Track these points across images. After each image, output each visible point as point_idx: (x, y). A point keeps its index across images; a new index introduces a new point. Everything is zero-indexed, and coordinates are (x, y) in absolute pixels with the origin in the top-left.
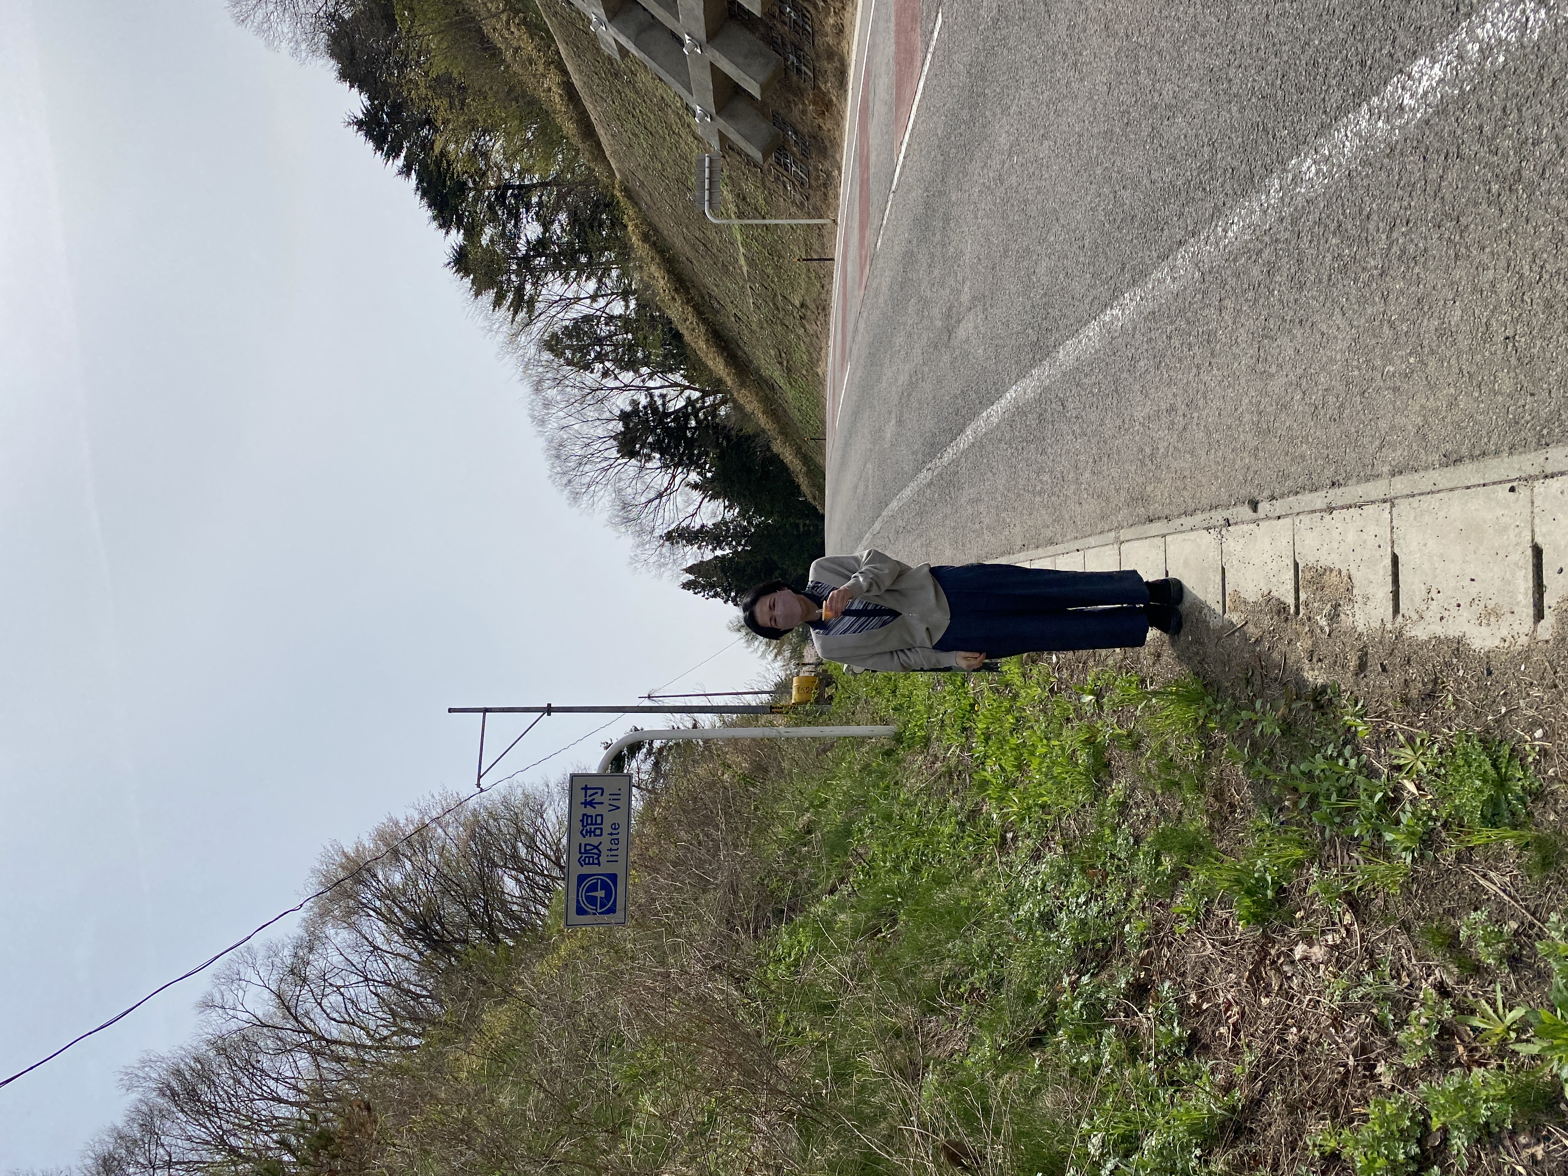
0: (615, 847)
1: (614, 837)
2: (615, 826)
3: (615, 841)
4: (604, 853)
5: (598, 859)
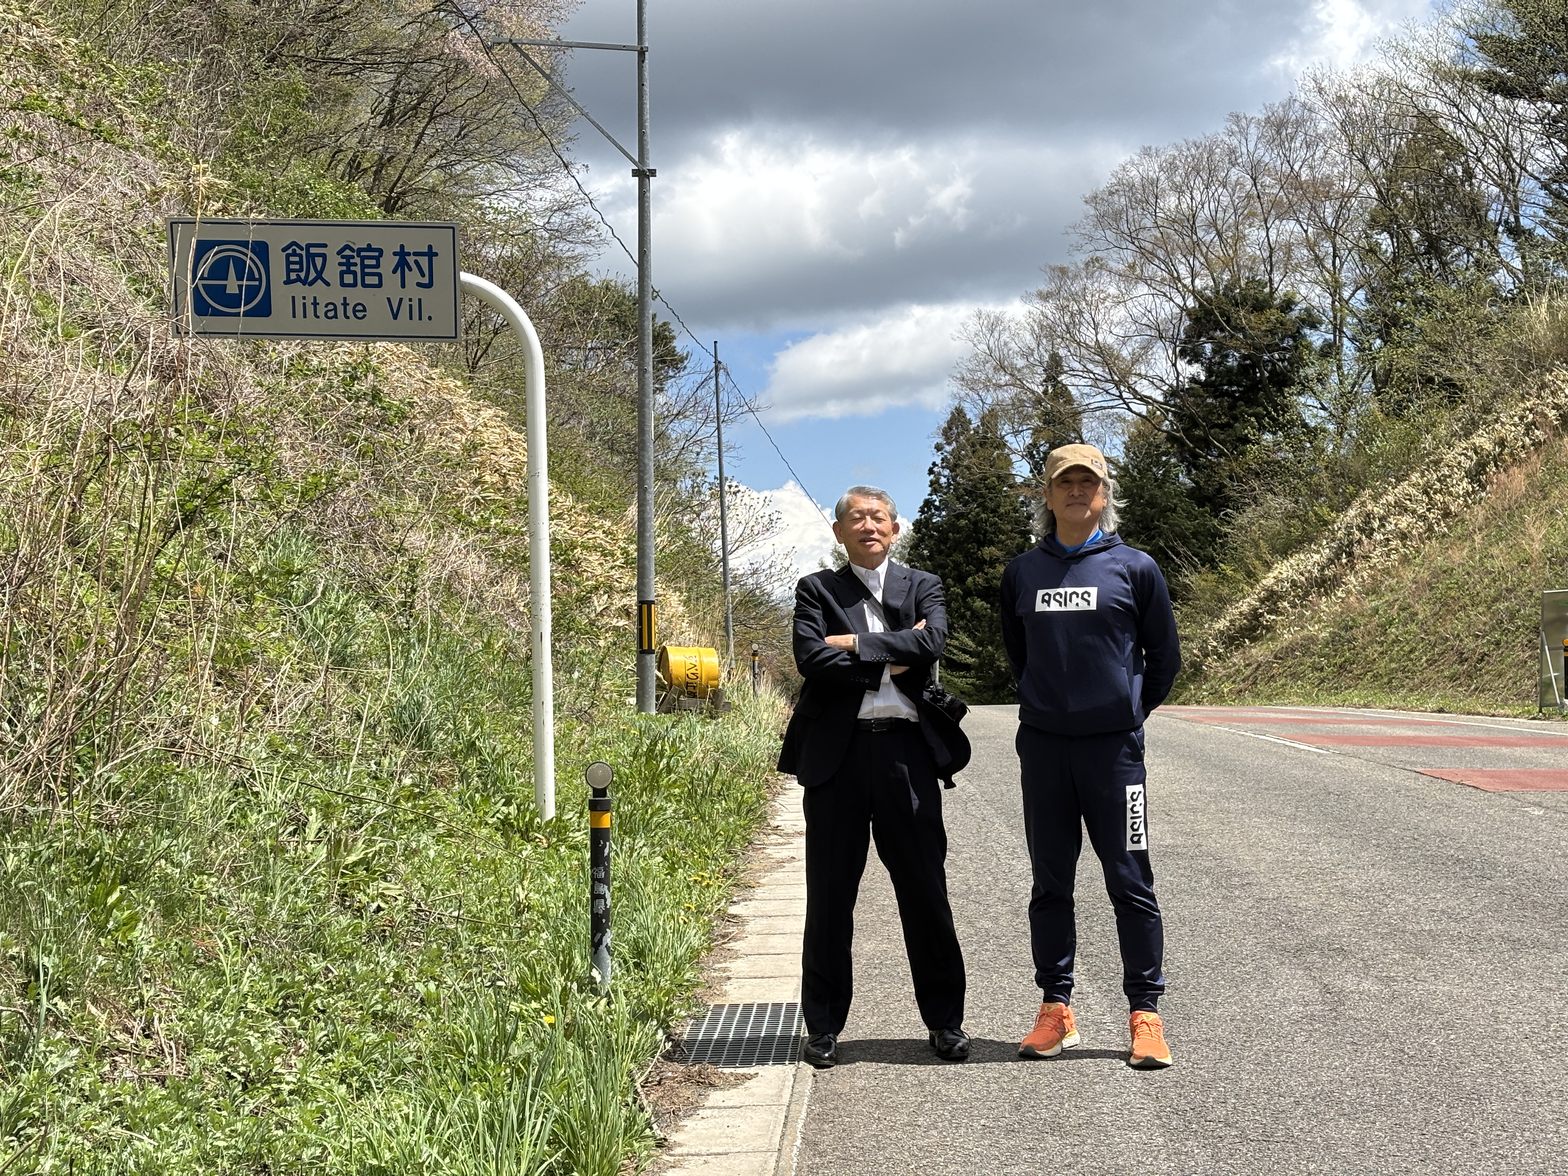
0: (321, 310)
1: (340, 309)
2: (360, 311)
3: (332, 313)
4: (310, 292)
5: (299, 279)
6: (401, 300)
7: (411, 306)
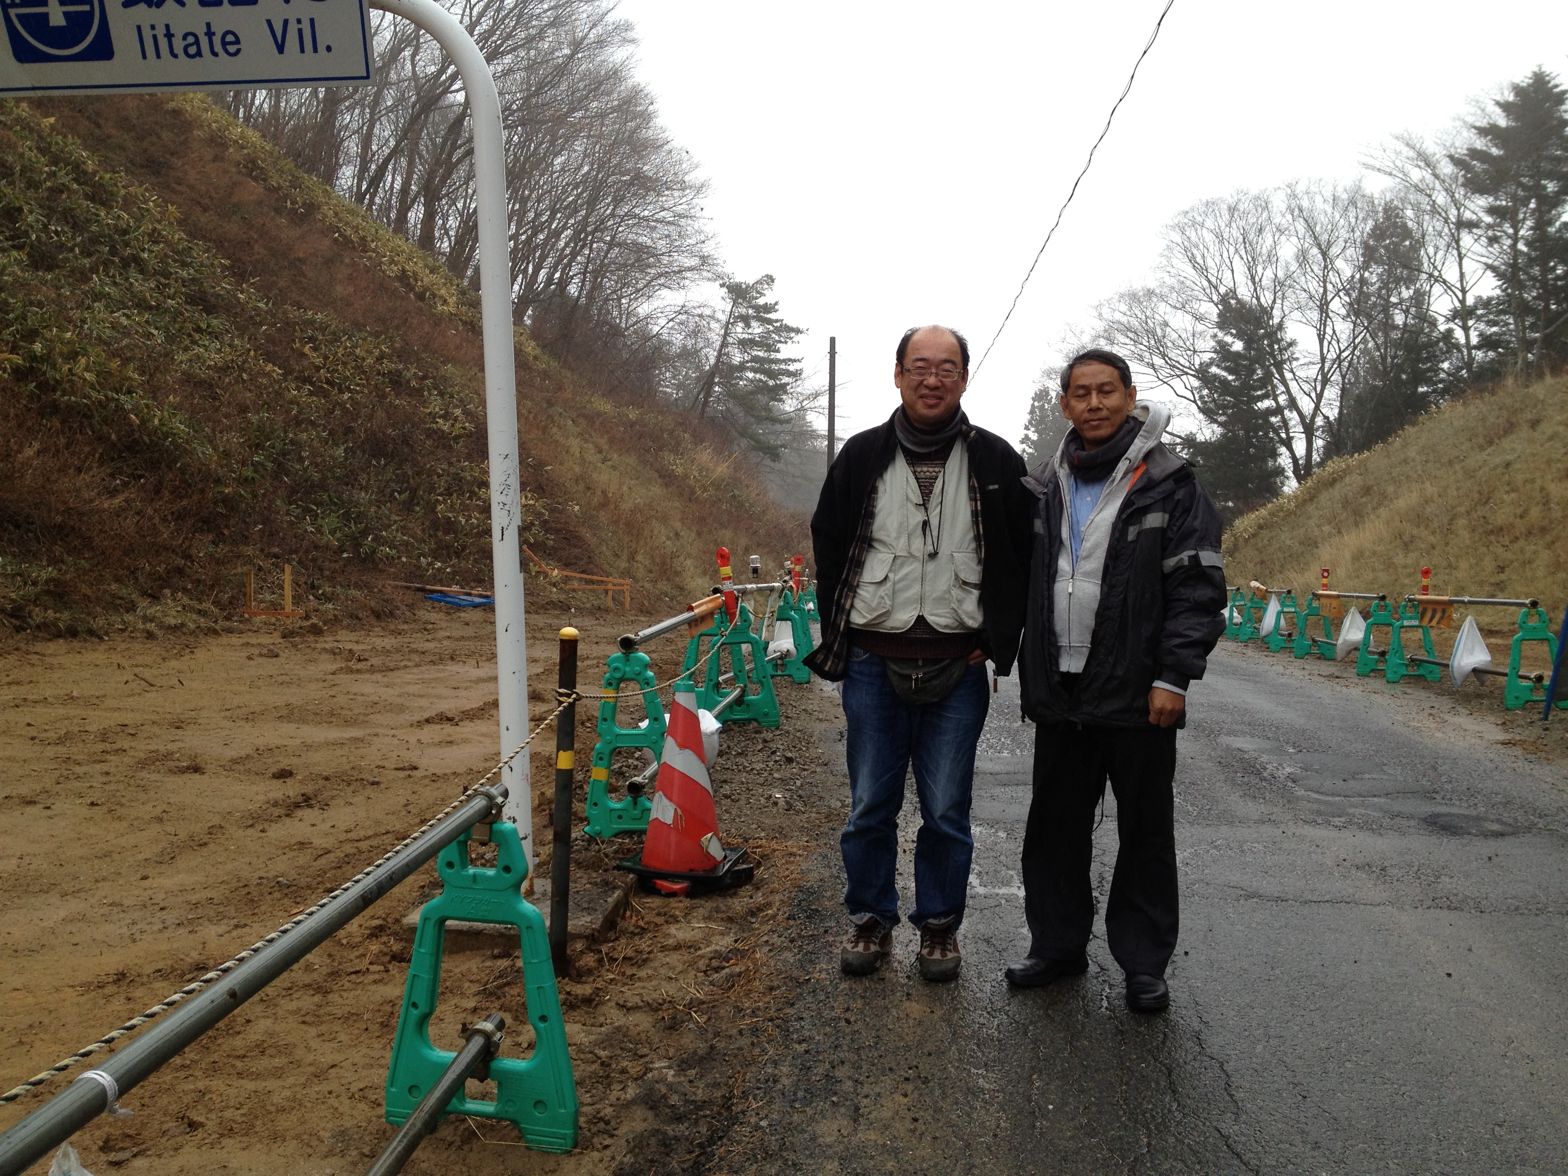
0: (179, 44)
1: (204, 42)
2: (231, 43)
3: (194, 48)
4: (159, 17)
6: (286, 22)
7: (300, 31)
